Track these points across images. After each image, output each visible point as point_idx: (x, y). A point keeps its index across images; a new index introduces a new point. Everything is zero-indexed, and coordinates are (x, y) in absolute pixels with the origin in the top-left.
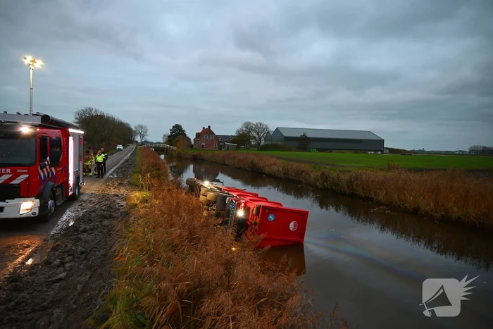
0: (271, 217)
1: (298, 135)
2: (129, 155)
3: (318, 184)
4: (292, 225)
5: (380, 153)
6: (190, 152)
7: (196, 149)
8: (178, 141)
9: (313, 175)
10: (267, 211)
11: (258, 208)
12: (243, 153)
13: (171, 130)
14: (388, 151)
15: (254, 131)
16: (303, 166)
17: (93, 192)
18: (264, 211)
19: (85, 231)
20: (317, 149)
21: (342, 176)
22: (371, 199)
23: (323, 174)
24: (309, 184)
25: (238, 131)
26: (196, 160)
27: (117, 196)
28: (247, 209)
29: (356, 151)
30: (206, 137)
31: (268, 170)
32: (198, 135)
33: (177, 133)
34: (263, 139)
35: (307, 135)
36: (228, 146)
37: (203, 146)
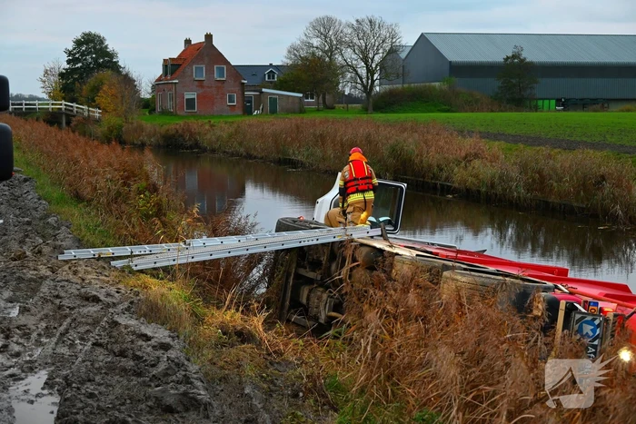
1: (497, 56)
6: (152, 125)
8: (96, 89)
13: (70, 53)
15: (351, 45)
20: (559, 102)
25: (293, 50)
30: (198, 72)
32: (171, 67)
33: (91, 63)
35: (524, 55)
36: (273, 101)
37: (190, 103)
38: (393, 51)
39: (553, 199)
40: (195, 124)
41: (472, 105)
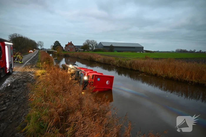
0: (98, 79)
1: (109, 45)
2: (35, 54)
3: (118, 65)
4: (107, 82)
5: (142, 52)
6: (63, 53)
7: (66, 51)
8: (57, 48)
9: (115, 62)
10: (97, 77)
11: (93, 76)
12: (86, 53)
13: (54, 43)
14: (145, 52)
15: (91, 43)
16: (111, 58)
17: (19, 71)
18: (95, 77)
19: (15, 88)
20: (117, 51)
21: (127, 62)
22: (139, 70)
23: (119, 61)
24: (114, 65)
25: (84, 44)
26: (66, 56)
27: (30, 72)
28: (88, 76)
29: (132, 52)
30: (70, 46)
31: (97, 60)
32: (66, 46)
33: (57, 45)
34: (94, 47)
35: (112, 45)
36: (80, 50)
37: (69, 50)
38: (97, 44)
40: (68, 53)
41: (106, 51)
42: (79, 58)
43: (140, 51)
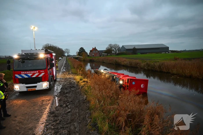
0: (133, 83)
1: (132, 48)
2: (65, 61)
3: (145, 68)
4: (142, 86)
5: (167, 53)
6: (88, 58)
7: (90, 57)
8: (82, 54)
9: (142, 65)
10: (132, 81)
12: (110, 57)
13: (79, 50)
14: (171, 52)
15: (114, 47)
16: (138, 61)
17: (60, 77)
19: (67, 93)
20: (140, 53)
21: (156, 64)
22: (170, 73)
23: (147, 63)
24: (141, 68)
25: (107, 48)
26: (91, 61)
27: (70, 78)
28: (123, 80)
29: (157, 53)
30: (94, 52)
31: (122, 63)
32: (91, 51)
33: (82, 51)
34: (117, 51)
35: (135, 47)
36: (103, 55)
37: (93, 55)
38: (119, 48)
39: (132, 66)
40: (93, 58)
41: (129, 54)
42: (104, 62)
43: (165, 52)
